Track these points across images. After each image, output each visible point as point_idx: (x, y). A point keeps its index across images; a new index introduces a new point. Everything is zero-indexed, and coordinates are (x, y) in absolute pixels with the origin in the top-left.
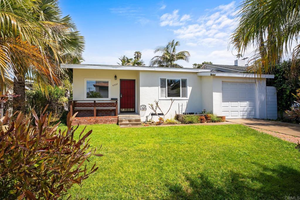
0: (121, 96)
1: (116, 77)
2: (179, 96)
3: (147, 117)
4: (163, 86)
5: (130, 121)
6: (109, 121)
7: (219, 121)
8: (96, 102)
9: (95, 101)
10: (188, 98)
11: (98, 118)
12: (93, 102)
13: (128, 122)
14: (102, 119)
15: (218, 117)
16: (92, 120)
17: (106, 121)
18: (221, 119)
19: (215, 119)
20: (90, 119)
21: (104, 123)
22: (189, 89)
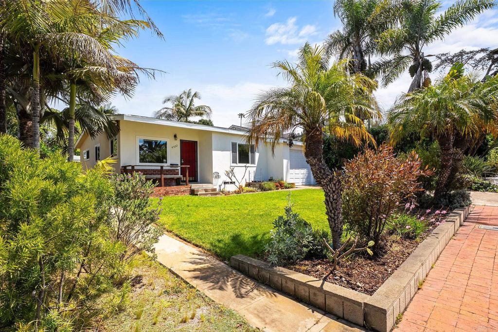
0: (183, 162)
1: (175, 136)
2: (248, 163)
3: (220, 186)
4: (234, 151)
5: (206, 190)
6: (182, 192)
7: (292, 187)
8: (164, 168)
9: (162, 167)
10: (256, 165)
11: (168, 188)
12: (159, 168)
13: (204, 192)
14: (173, 189)
15: (289, 184)
16: (161, 191)
17: (178, 192)
18: (292, 185)
19: (287, 186)
20: (160, 190)
21: (175, 194)
22: (257, 155)
